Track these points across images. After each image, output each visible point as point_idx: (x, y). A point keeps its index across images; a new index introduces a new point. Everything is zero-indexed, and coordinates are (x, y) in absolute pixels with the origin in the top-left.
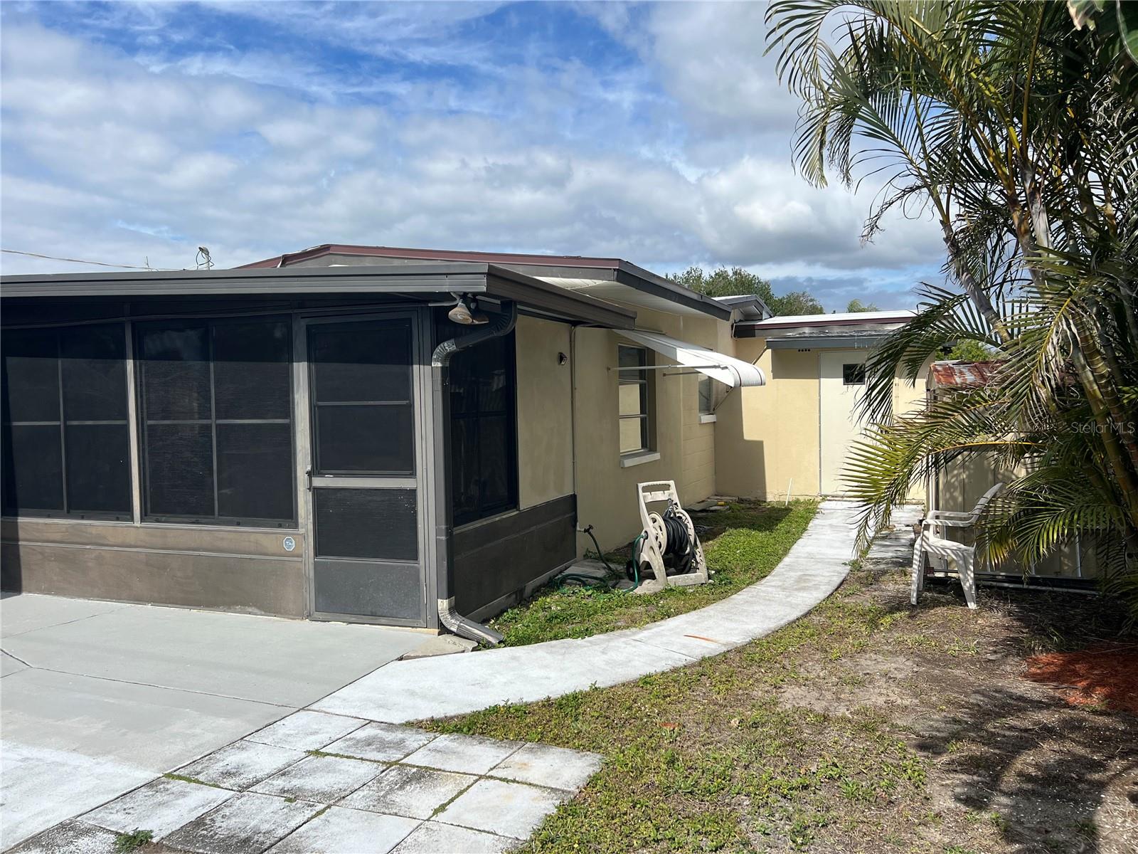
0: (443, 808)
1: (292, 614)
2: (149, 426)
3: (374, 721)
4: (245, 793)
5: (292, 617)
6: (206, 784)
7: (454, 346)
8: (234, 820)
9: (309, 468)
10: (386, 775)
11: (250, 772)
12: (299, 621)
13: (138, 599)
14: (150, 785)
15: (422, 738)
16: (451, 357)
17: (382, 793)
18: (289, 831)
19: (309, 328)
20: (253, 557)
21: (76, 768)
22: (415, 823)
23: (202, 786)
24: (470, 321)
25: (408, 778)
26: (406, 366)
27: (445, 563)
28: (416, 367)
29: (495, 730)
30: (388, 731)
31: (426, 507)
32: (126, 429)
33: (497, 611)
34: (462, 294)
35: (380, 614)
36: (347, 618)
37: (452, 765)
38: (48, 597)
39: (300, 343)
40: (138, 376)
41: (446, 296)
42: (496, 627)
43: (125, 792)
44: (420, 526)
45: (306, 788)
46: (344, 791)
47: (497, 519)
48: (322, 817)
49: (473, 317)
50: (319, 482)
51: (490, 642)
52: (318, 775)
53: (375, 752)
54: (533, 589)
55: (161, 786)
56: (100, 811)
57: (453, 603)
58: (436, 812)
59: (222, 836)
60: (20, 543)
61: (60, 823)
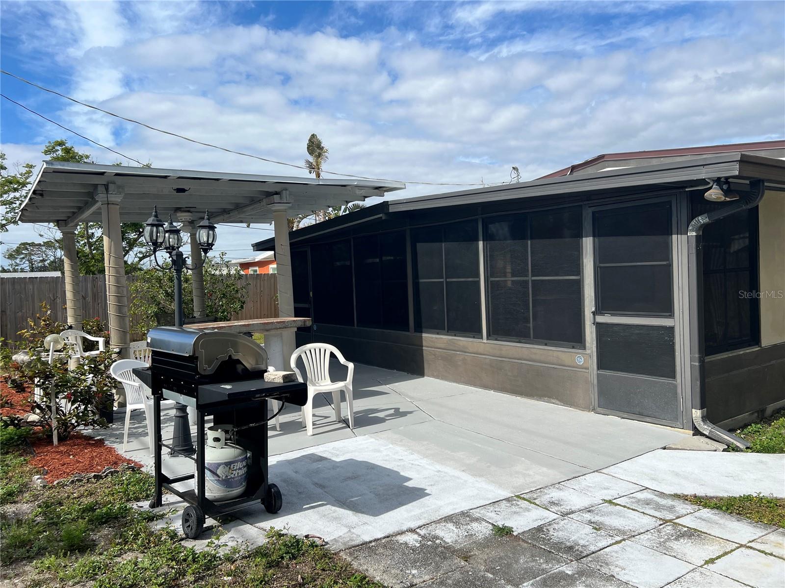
0: (712, 561)
1: (582, 407)
2: (491, 282)
3: (649, 489)
4: (566, 518)
5: (581, 409)
6: (541, 507)
7: (707, 219)
8: (561, 533)
9: (593, 309)
10: (664, 528)
11: (567, 505)
12: (587, 413)
13: (485, 387)
14: (508, 500)
15: (688, 508)
16: (705, 228)
17: (662, 540)
18: (599, 549)
19: (593, 213)
20: (556, 366)
21: (466, 481)
22: (691, 567)
23: (538, 507)
24: (723, 198)
25: (681, 533)
26: (667, 236)
27: (698, 383)
28: (674, 237)
29: (750, 513)
30: (661, 497)
31: (682, 340)
32: (478, 282)
33: (742, 424)
34: (716, 178)
35: (646, 414)
36: (621, 414)
37: (715, 531)
38: (438, 380)
39: (588, 225)
40: (485, 251)
41: (703, 182)
42: (742, 436)
43: (494, 501)
44: (677, 354)
45: (606, 523)
46: (634, 531)
47: (742, 353)
48: (620, 545)
49: (726, 195)
50: (600, 319)
51: (738, 447)
52: (613, 517)
53: (653, 510)
54: (774, 411)
55: (514, 502)
56: (482, 509)
57: (705, 414)
58: (707, 562)
59: (555, 541)
60: (424, 348)
61: (462, 511)
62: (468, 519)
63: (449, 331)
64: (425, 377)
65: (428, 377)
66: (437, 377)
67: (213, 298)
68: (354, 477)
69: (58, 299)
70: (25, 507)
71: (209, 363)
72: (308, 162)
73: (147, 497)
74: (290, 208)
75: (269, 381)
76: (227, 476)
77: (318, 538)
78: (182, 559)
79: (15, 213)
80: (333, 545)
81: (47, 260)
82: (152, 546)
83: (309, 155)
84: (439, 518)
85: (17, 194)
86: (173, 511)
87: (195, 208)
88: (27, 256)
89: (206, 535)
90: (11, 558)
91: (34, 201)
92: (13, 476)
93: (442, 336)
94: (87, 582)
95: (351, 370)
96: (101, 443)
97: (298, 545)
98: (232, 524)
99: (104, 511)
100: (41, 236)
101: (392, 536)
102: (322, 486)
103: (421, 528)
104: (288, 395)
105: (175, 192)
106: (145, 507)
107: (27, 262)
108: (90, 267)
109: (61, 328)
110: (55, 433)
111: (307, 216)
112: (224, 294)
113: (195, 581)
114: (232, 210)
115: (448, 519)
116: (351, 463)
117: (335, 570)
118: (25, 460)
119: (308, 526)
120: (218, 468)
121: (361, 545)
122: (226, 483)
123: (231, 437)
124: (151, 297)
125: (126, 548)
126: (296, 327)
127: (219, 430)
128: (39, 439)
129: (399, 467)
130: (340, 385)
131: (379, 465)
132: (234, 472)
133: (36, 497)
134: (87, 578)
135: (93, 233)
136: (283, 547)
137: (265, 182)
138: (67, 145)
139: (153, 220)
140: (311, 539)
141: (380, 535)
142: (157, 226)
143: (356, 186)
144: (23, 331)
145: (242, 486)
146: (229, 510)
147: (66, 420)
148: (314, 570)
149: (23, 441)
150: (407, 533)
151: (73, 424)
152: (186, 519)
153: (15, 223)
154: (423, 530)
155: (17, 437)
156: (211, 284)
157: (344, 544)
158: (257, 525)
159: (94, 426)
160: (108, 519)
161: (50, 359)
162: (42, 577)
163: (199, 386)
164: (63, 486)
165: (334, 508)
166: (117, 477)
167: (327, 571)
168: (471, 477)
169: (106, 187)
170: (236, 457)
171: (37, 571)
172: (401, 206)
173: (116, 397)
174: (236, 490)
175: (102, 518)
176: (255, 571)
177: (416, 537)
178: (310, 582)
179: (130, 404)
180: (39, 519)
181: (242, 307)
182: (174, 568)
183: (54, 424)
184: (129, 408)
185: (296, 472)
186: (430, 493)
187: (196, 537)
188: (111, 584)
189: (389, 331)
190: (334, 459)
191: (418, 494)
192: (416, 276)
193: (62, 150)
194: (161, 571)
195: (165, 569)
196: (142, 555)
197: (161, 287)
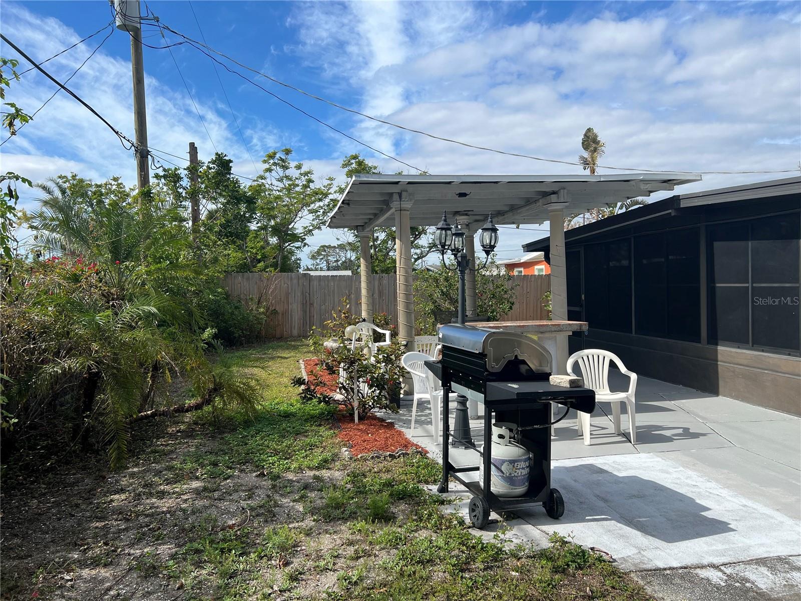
21: (781, 522)
38: (737, 402)
60: (719, 363)
61: (779, 556)
62: (787, 566)
63: (754, 345)
64: (720, 397)
65: (724, 396)
66: (736, 398)
67: (483, 298)
68: (641, 496)
69: (352, 295)
70: (337, 474)
71: (497, 361)
72: (582, 158)
73: (435, 482)
74: (567, 207)
75: (554, 384)
76: (510, 474)
77: (605, 553)
78: (471, 545)
79: (319, 220)
80: (622, 563)
81: (340, 261)
82: (444, 528)
83: (585, 151)
84: (748, 559)
85: (321, 204)
86: (459, 499)
87: (473, 211)
88: (324, 257)
89: (490, 527)
90: (330, 516)
91: (342, 209)
92: (326, 446)
93: (744, 351)
94: (391, 549)
95: (634, 381)
96: (391, 425)
97: (584, 556)
98: (514, 521)
99: (400, 488)
100: (338, 239)
101: (690, 568)
102: (605, 501)
103: (726, 566)
104: (574, 400)
105: (457, 196)
106: (433, 490)
107: (325, 262)
108: (374, 266)
109: (357, 320)
110: (356, 413)
111: (579, 215)
112: (493, 295)
113: (485, 569)
114: (507, 212)
115: (761, 562)
116: (634, 481)
117: (626, 590)
118: (334, 433)
119: (592, 538)
120: (502, 465)
121: (654, 570)
122: (510, 480)
123: (514, 436)
124: (429, 296)
125: (422, 525)
126: (571, 331)
127: (504, 428)
128: (344, 416)
129: (694, 494)
130: (620, 396)
131: (669, 487)
132: (518, 471)
133: (345, 467)
134: (390, 545)
135: (377, 237)
136: (568, 555)
137: (542, 182)
138: (359, 158)
139: (443, 225)
140: (598, 552)
141: (675, 564)
142: (446, 229)
143: (641, 181)
144: (329, 322)
145: (525, 485)
146: (511, 508)
147: (365, 401)
148: (603, 585)
149: (332, 416)
150: (708, 567)
151: (370, 406)
152: (473, 508)
153: (319, 228)
154: (729, 569)
155: (326, 413)
156: (482, 284)
157: (635, 565)
158: (539, 527)
159: (386, 410)
160: (403, 496)
161: (352, 347)
162: (354, 538)
163: (487, 383)
164: (366, 460)
165: (619, 525)
166: (408, 459)
167: (617, 589)
168: (788, 518)
169: (400, 195)
170: (520, 457)
171: (351, 531)
172: (696, 200)
173: (403, 385)
174: (519, 489)
175: (400, 494)
176: (541, 572)
177: (720, 574)
178: (599, 597)
179: (417, 393)
180: (349, 486)
181: (511, 308)
182: (465, 553)
183: (356, 404)
184: (416, 396)
185: (575, 481)
186: (734, 528)
187: (481, 528)
188: (412, 555)
189: (673, 341)
190: (615, 473)
191: (718, 527)
192: (711, 280)
193: (356, 162)
194: (453, 553)
195: (456, 552)
196: (435, 534)
197: (437, 286)
